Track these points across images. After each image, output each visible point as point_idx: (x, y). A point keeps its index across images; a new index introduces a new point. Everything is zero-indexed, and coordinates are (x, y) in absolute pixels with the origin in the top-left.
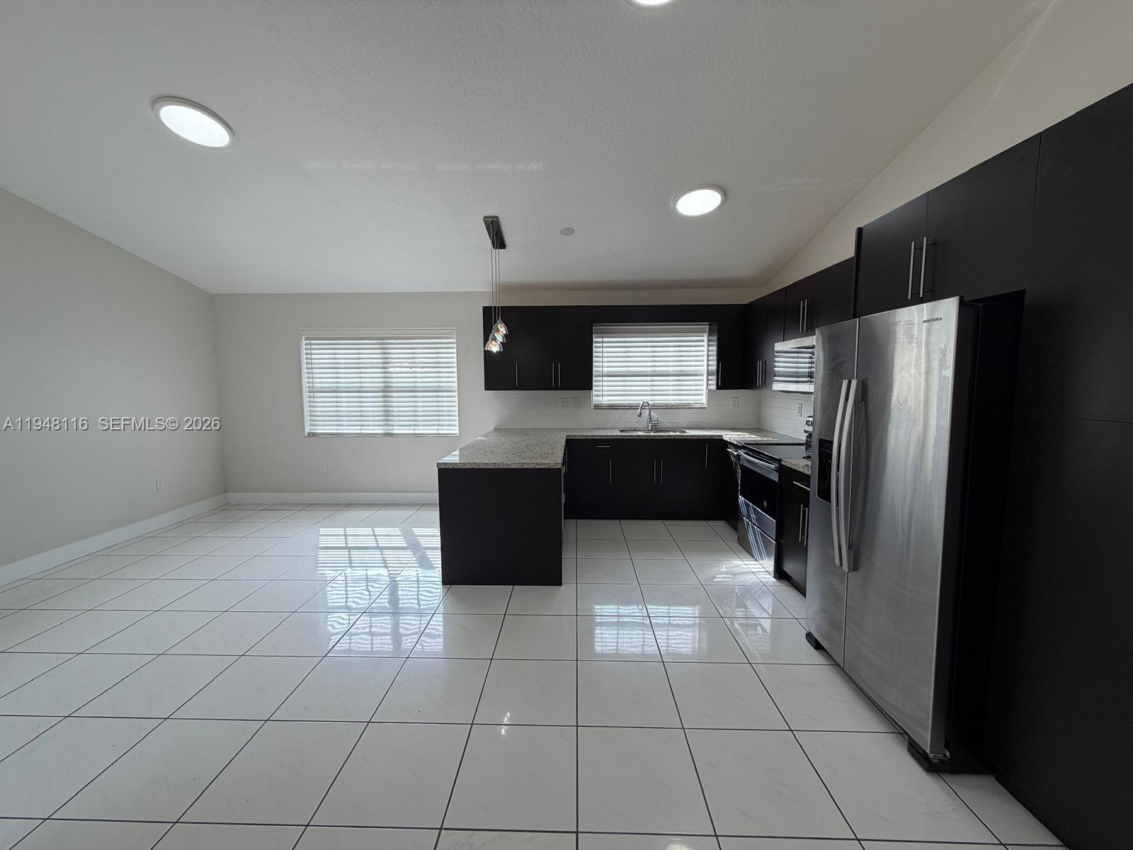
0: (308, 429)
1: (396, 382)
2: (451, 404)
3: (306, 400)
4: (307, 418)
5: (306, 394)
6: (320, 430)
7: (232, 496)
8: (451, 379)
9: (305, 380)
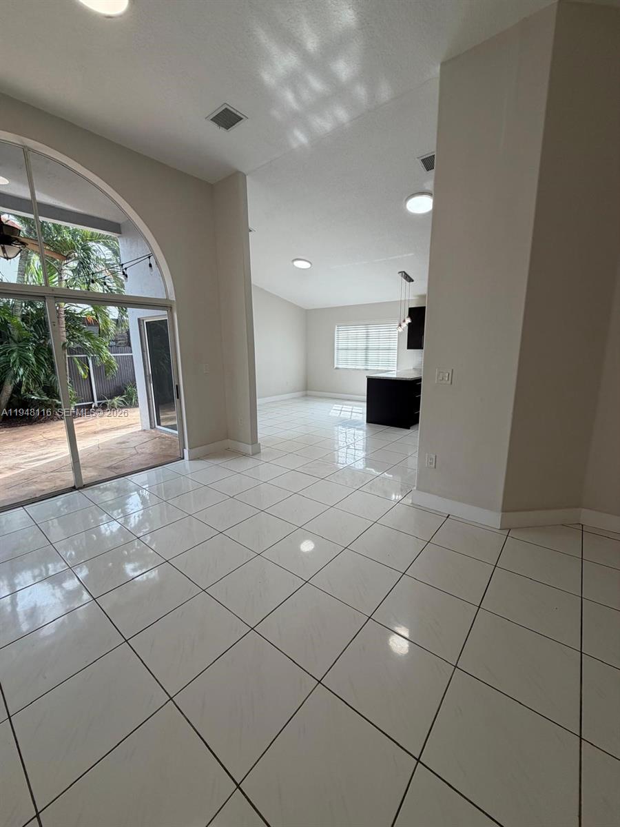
0: (335, 366)
1: (371, 346)
2: (393, 356)
3: (336, 353)
4: (336, 361)
5: (336, 351)
6: (340, 366)
7: (309, 392)
8: (395, 344)
9: (336, 345)
